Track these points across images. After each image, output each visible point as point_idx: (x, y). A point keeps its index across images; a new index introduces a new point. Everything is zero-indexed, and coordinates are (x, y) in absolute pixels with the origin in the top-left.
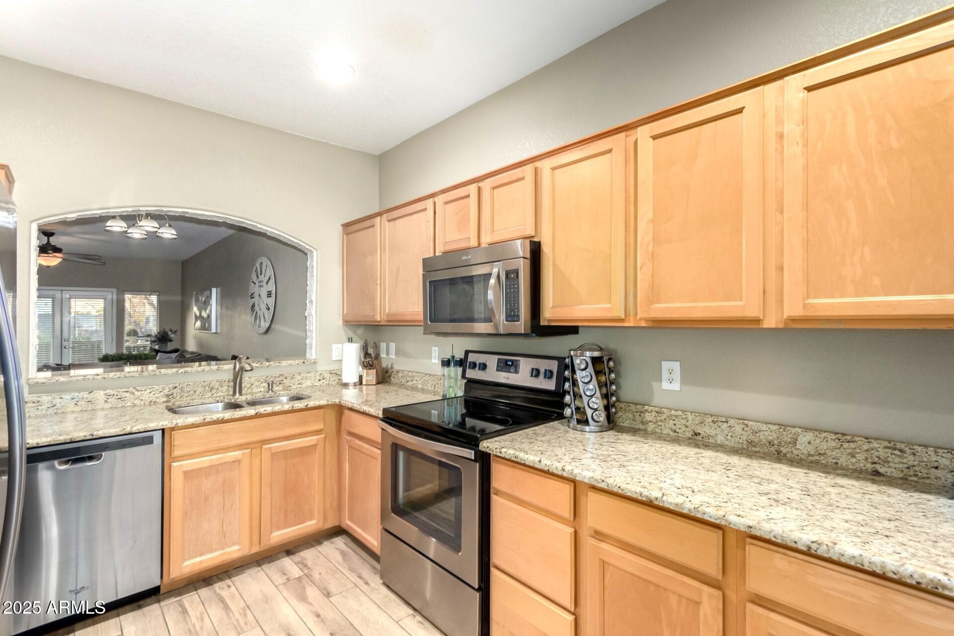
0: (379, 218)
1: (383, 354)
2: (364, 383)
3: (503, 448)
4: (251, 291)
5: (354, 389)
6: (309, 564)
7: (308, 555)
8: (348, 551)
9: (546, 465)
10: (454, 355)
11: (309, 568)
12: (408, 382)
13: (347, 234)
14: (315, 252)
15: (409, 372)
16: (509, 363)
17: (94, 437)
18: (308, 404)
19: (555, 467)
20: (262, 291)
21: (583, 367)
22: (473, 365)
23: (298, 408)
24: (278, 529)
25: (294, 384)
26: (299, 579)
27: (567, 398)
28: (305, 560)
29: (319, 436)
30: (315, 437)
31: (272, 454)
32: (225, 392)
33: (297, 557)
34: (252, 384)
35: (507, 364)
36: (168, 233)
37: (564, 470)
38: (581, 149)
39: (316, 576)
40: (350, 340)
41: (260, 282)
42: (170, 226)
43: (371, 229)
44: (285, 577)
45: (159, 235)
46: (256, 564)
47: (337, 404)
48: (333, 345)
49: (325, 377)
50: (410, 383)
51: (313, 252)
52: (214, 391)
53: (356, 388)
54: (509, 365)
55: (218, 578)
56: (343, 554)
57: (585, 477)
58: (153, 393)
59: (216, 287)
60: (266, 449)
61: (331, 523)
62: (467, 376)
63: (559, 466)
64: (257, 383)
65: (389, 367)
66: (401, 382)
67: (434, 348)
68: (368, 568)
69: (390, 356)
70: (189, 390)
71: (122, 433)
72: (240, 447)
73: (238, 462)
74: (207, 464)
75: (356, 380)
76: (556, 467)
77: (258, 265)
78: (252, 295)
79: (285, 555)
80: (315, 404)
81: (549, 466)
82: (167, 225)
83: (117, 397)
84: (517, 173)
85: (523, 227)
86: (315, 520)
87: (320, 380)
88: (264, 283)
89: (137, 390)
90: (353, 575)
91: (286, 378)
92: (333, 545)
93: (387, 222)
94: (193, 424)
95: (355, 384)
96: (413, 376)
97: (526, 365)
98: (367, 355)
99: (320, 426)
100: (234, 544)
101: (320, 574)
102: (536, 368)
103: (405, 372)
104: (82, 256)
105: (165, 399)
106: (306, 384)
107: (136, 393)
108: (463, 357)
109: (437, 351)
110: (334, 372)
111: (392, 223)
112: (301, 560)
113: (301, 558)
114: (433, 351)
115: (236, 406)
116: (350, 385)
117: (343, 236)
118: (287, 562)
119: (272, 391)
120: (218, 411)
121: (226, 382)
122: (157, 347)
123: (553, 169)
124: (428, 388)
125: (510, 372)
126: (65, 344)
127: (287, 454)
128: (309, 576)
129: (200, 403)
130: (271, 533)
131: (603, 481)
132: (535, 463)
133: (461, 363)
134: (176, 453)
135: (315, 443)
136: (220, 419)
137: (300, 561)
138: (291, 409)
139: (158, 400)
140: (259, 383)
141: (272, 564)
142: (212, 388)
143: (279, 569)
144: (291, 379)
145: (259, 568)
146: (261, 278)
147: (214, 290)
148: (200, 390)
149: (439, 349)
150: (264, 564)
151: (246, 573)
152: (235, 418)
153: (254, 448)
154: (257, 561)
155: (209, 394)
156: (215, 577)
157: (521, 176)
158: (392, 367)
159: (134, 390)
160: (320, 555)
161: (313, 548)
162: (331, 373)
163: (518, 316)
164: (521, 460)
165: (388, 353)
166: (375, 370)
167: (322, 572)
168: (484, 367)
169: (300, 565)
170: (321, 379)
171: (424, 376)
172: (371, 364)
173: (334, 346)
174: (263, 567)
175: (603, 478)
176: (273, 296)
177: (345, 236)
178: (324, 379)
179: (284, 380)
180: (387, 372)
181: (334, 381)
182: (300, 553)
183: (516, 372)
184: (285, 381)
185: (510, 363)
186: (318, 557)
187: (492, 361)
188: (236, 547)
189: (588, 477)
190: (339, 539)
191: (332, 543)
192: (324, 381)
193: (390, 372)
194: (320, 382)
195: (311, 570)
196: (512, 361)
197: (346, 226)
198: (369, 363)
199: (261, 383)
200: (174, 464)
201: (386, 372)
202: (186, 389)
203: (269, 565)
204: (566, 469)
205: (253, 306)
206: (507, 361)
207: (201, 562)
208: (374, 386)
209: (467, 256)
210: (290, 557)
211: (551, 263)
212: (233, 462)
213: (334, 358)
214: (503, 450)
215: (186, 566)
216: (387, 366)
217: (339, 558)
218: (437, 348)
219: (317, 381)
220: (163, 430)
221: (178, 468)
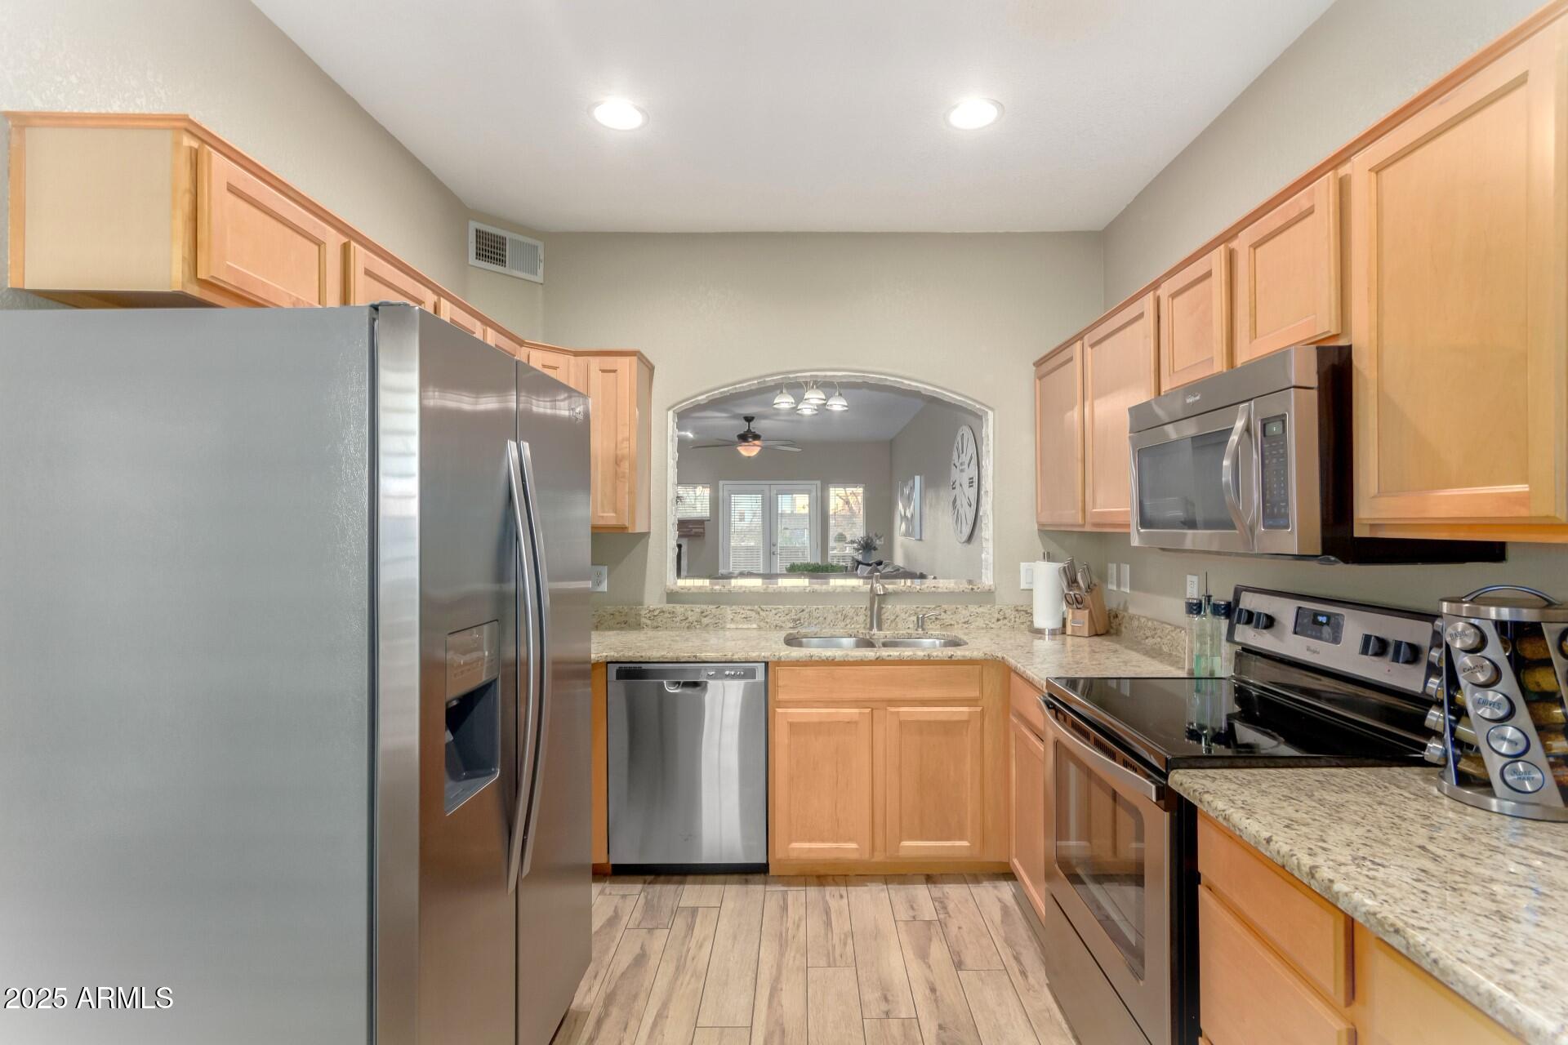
0: (1078, 344)
1: (1112, 583)
2: (1069, 630)
3: (1208, 792)
4: (952, 479)
5: (1052, 640)
6: (951, 906)
7: (955, 892)
8: (1014, 910)
9: (1278, 852)
10: (1210, 593)
11: (947, 913)
12: (1147, 638)
13: (1040, 378)
14: (990, 413)
15: (1148, 619)
16: (1320, 619)
17: (698, 660)
18: (952, 655)
19: (1296, 862)
20: (963, 475)
21: (1471, 640)
22: (1250, 618)
23: (938, 659)
24: (911, 838)
25: (958, 623)
26: (929, 922)
27: (1433, 715)
28: (947, 898)
29: (972, 709)
30: (965, 709)
31: (900, 722)
32: (860, 626)
33: (937, 890)
34: (897, 616)
35: (1315, 622)
36: (838, 405)
37: (1313, 877)
38: (1441, 103)
39: (953, 929)
40: (1049, 557)
41: (961, 464)
42: (840, 395)
43: (1070, 364)
44: (911, 913)
45: (829, 408)
46: (883, 880)
47: (1000, 661)
48: (1022, 564)
49: (1007, 616)
50: (1150, 641)
51: (987, 412)
52: (848, 621)
53: (1055, 640)
54: (1322, 624)
55: (833, 880)
56: (1005, 910)
57: (1356, 908)
58: (780, 615)
59: (920, 474)
60: (892, 713)
61: (992, 856)
62: (1237, 639)
63: (1307, 861)
64: (903, 616)
65: (1121, 607)
66: (1136, 637)
67: (1189, 578)
68: (1035, 949)
69: (1122, 589)
70: (818, 615)
71: (723, 660)
72: (856, 703)
73: (851, 724)
74: (816, 719)
75: (1057, 625)
76: (1298, 863)
77: (959, 439)
78: (954, 484)
79: (924, 881)
80: (963, 656)
81: (1284, 856)
82: (837, 394)
83: (743, 616)
84: (1301, 200)
85: (1314, 316)
86: (966, 840)
87: (998, 620)
88: (966, 466)
89: (762, 610)
90: (1008, 951)
91: (945, 612)
92: (996, 892)
93: (1089, 349)
94: (798, 661)
95: (1053, 632)
96: (1155, 629)
97: (1355, 626)
98: (1072, 582)
99: (974, 693)
100: (850, 840)
101: (960, 928)
102: (1377, 635)
103: (1143, 620)
104: (783, 443)
105: (791, 625)
106: (977, 624)
107: (761, 613)
108: (1230, 598)
109: (1196, 583)
110: (1022, 609)
111: (1096, 348)
112: (941, 896)
113: (943, 893)
114: (1189, 583)
115: (869, 644)
116: (1047, 633)
117: (1035, 381)
118: (921, 892)
119: (923, 630)
120: (846, 648)
121: (863, 609)
122: (860, 558)
123: (1378, 170)
124: (1179, 655)
125: (1320, 638)
126: (773, 549)
127: (925, 727)
128: (943, 925)
129: (829, 635)
130: (901, 841)
131: (1397, 931)
132: (1258, 842)
133: (1229, 611)
134: (781, 696)
135: (965, 718)
136: (830, 659)
137: (940, 898)
138: (926, 658)
139: (783, 625)
140: (907, 615)
141: (902, 886)
142: (845, 617)
143: (907, 897)
144: (952, 614)
145: (885, 887)
146: (963, 456)
147: (917, 478)
148: (830, 617)
149: (1199, 578)
150: (892, 882)
151: (867, 886)
152: (849, 661)
153: (876, 709)
154: (885, 875)
155: (843, 624)
156: (831, 878)
157: (1306, 205)
158: (1126, 609)
159: (759, 610)
160: (970, 898)
161: (965, 885)
162: (1017, 610)
163: (1286, 516)
164: (1234, 826)
165: (1119, 585)
166: (1087, 611)
167: (964, 927)
168: (1270, 622)
169: (936, 904)
170: (1001, 618)
171: (1172, 631)
172: (1080, 600)
173: (1023, 566)
174: (889, 886)
175: (1400, 924)
176: (975, 484)
177: (1038, 381)
178: (1005, 618)
179: (943, 614)
180: (1116, 616)
181: (1023, 623)
182: (944, 886)
183: (1336, 640)
184: (943, 616)
185: (1323, 619)
186: (967, 900)
187: (1285, 611)
188: (853, 846)
189: (1364, 909)
190: (1008, 885)
191: (995, 887)
192: (1006, 621)
193: (1120, 617)
194: (999, 622)
195: (950, 916)
196: (1329, 616)
197: (1038, 364)
198: (1076, 598)
199: (909, 616)
200: (779, 710)
201: (1114, 618)
202: (815, 614)
203: (898, 886)
204: (1317, 875)
205: (955, 501)
206: (1316, 614)
207: (810, 850)
208: (1085, 639)
209: (1195, 396)
210: (929, 886)
211: (1373, 391)
212: (848, 722)
213: (1023, 586)
214: (1207, 797)
215: (793, 849)
216: (1119, 605)
217: (997, 915)
218: (1195, 579)
219: (994, 620)
220: (767, 664)
221: (785, 715)
